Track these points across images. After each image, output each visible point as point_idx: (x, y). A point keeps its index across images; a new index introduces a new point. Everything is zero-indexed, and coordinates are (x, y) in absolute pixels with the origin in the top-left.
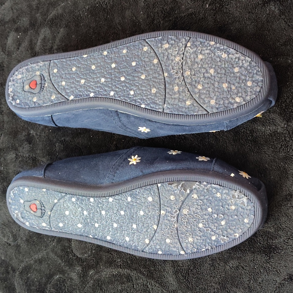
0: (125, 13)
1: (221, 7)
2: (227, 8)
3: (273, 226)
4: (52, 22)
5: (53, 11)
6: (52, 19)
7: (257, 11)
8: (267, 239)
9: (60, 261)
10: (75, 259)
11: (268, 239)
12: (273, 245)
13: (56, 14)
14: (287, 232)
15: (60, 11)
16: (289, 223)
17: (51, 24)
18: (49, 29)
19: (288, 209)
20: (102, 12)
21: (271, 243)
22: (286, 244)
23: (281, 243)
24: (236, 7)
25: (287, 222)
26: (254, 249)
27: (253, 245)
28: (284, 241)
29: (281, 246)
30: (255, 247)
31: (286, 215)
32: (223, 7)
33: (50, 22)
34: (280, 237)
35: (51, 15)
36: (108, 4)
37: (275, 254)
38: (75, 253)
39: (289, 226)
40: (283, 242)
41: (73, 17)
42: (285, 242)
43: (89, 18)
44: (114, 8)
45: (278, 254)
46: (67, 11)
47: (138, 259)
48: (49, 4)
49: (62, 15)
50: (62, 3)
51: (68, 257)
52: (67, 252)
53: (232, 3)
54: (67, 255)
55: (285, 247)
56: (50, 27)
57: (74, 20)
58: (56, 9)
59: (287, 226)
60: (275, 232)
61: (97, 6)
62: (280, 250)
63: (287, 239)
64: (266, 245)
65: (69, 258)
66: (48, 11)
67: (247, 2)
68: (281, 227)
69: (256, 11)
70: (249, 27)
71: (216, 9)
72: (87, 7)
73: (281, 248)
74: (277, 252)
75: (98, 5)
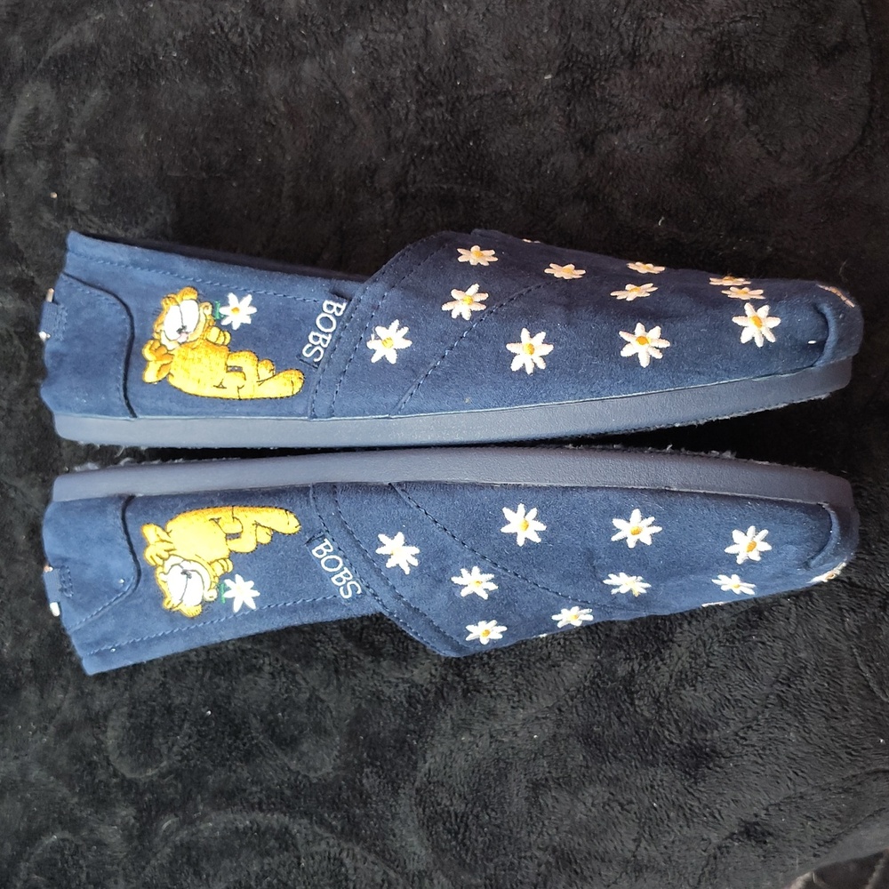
0: (300, 69)
1: (588, 82)
2: (603, 88)
3: (709, 695)
4: (63, 66)
5: (65, 34)
6: (61, 57)
7: (686, 105)
8: (692, 731)
9: (65, 790)
10: (116, 785)
11: (695, 730)
12: (706, 746)
13: (78, 45)
14: (746, 711)
15: (90, 37)
16: (753, 685)
17: (60, 72)
18: (53, 88)
19: (750, 649)
20: (227, 56)
21: (700, 742)
22: (741, 741)
23: (727, 739)
24: (630, 85)
25: (746, 682)
26: (654, 756)
27: (652, 747)
28: (737, 734)
29: (727, 749)
30: (657, 752)
31: (746, 665)
32: (593, 82)
33: (56, 66)
34: (727, 724)
35: (59, 45)
36: (246, 32)
37: (709, 768)
38: (118, 767)
39: (751, 693)
40: (735, 737)
41: (133, 62)
42: (737, 738)
43: (184, 68)
44: (267, 49)
45: (718, 769)
46: (112, 38)
47: (315, 784)
48: (52, 11)
49: (94, 50)
50: (95, 12)
51: (95, 778)
52: (90, 764)
53: (620, 75)
54: (91, 774)
55: (738, 749)
56: (56, 82)
57: (136, 70)
58: (75, 29)
59: (745, 694)
60: (715, 711)
61: (213, 36)
62: (723, 760)
63: (743, 728)
64: (687, 745)
65: (97, 781)
66: (47, 31)
67: (661, 78)
68: (730, 697)
69: (683, 104)
70: (665, 147)
71: (573, 85)
72: (180, 35)
73: (728, 755)
74: (717, 763)
75: (217, 34)
